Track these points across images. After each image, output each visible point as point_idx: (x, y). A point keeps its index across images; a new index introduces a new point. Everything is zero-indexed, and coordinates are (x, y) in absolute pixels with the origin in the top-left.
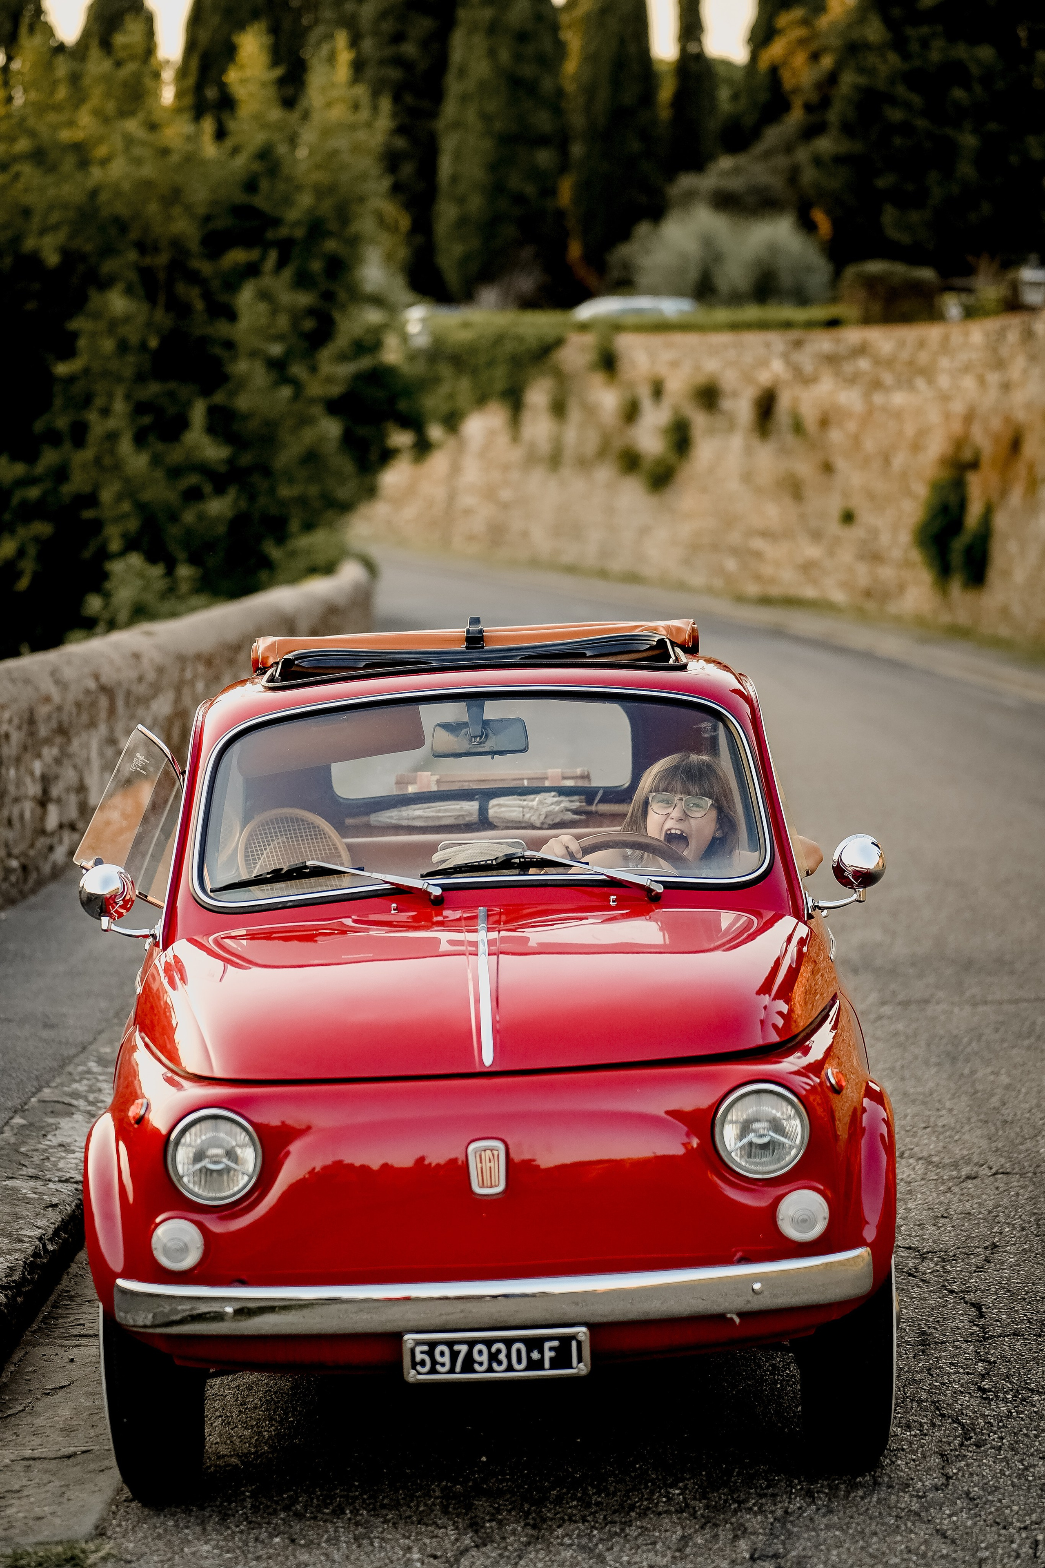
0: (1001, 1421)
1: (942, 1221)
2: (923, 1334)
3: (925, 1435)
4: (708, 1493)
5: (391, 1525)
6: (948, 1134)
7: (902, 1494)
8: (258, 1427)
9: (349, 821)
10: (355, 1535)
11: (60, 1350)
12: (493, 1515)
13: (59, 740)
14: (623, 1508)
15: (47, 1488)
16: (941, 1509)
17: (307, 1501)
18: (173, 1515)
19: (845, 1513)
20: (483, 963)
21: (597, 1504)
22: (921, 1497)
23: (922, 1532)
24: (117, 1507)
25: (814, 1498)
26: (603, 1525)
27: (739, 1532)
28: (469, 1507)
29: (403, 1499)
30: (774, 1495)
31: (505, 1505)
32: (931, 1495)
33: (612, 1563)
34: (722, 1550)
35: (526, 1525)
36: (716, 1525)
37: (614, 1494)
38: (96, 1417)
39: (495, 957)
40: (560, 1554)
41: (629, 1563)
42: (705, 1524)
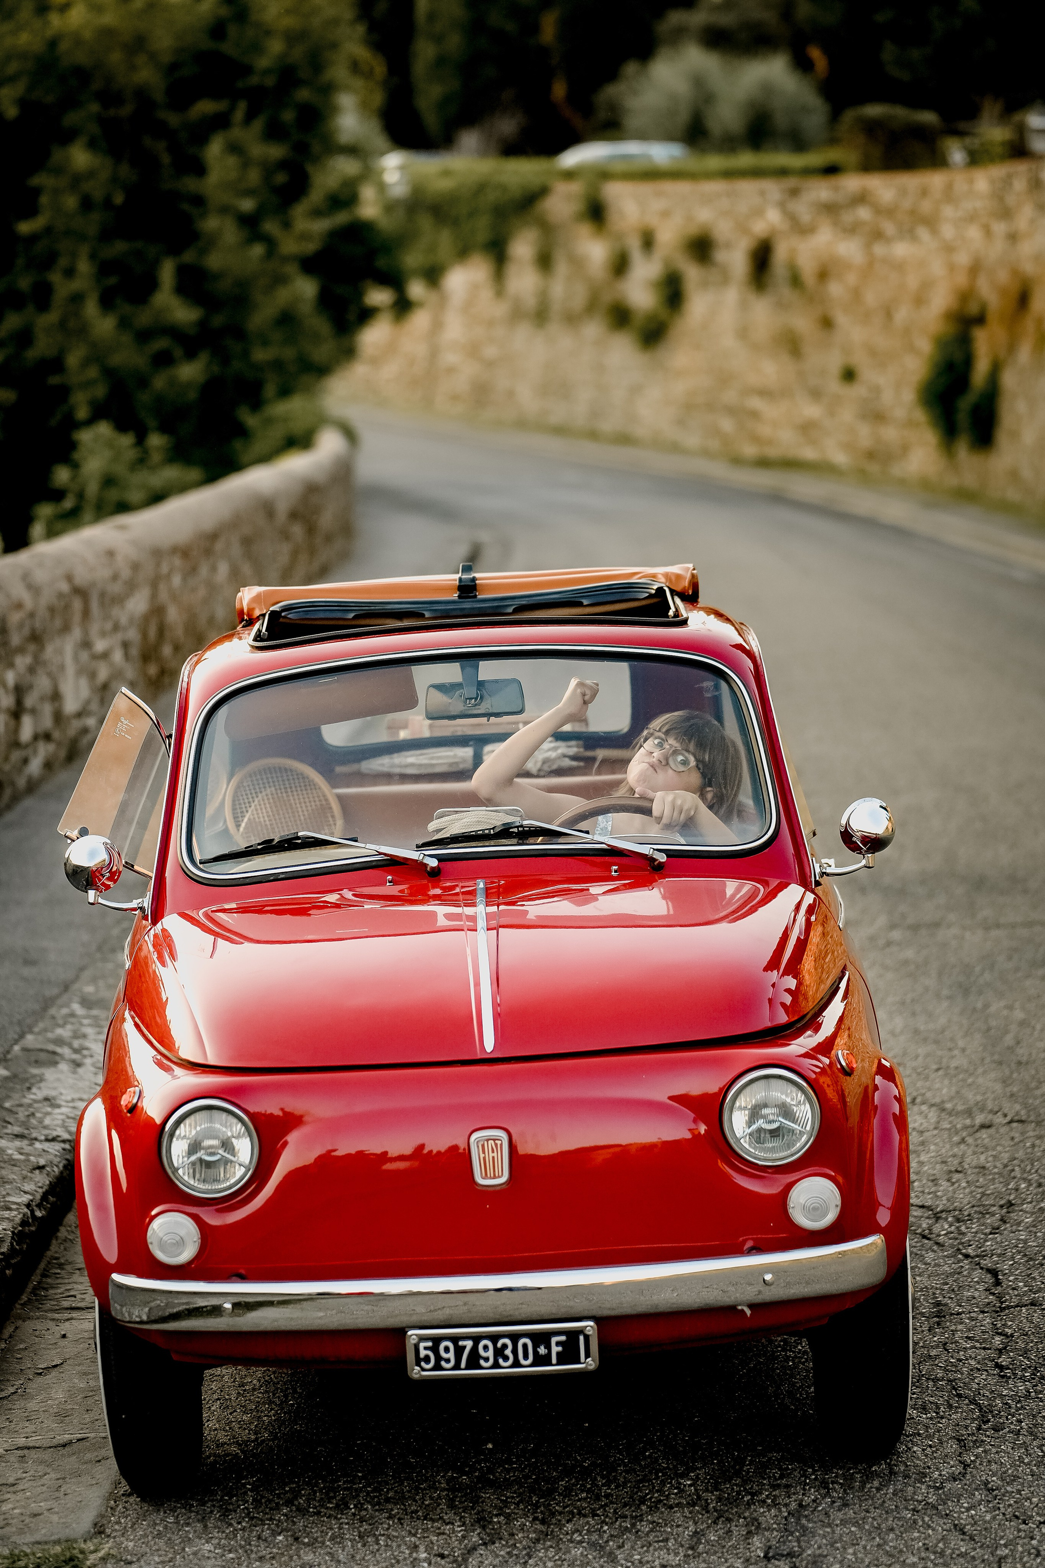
0: (1019, 1401)
1: (956, 1176)
2: (938, 1304)
3: (942, 1418)
4: (720, 1483)
5: (396, 1521)
6: (961, 1076)
7: (918, 1485)
8: (258, 1411)
9: (339, 769)
10: (360, 1532)
11: (51, 1324)
12: (501, 1509)
13: (32, 647)
14: (634, 1501)
15: (43, 1481)
16: (958, 1501)
17: (309, 1493)
18: (173, 1510)
19: (860, 1506)
20: (483, 939)
21: (607, 1496)
22: (938, 1488)
23: (940, 1526)
24: (115, 1502)
25: (829, 1490)
26: (614, 1519)
27: (753, 1528)
28: (476, 1501)
29: (409, 1492)
30: (787, 1486)
31: (513, 1497)
32: (948, 1486)
33: (624, 1562)
34: (736, 1548)
35: (535, 1519)
36: (729, 1520)
37: (624, 1485)
38: (90, 1401)
39: (495, 931)
40: (570, 1552)
41: (640, 1562)
42: (718, 1518)
